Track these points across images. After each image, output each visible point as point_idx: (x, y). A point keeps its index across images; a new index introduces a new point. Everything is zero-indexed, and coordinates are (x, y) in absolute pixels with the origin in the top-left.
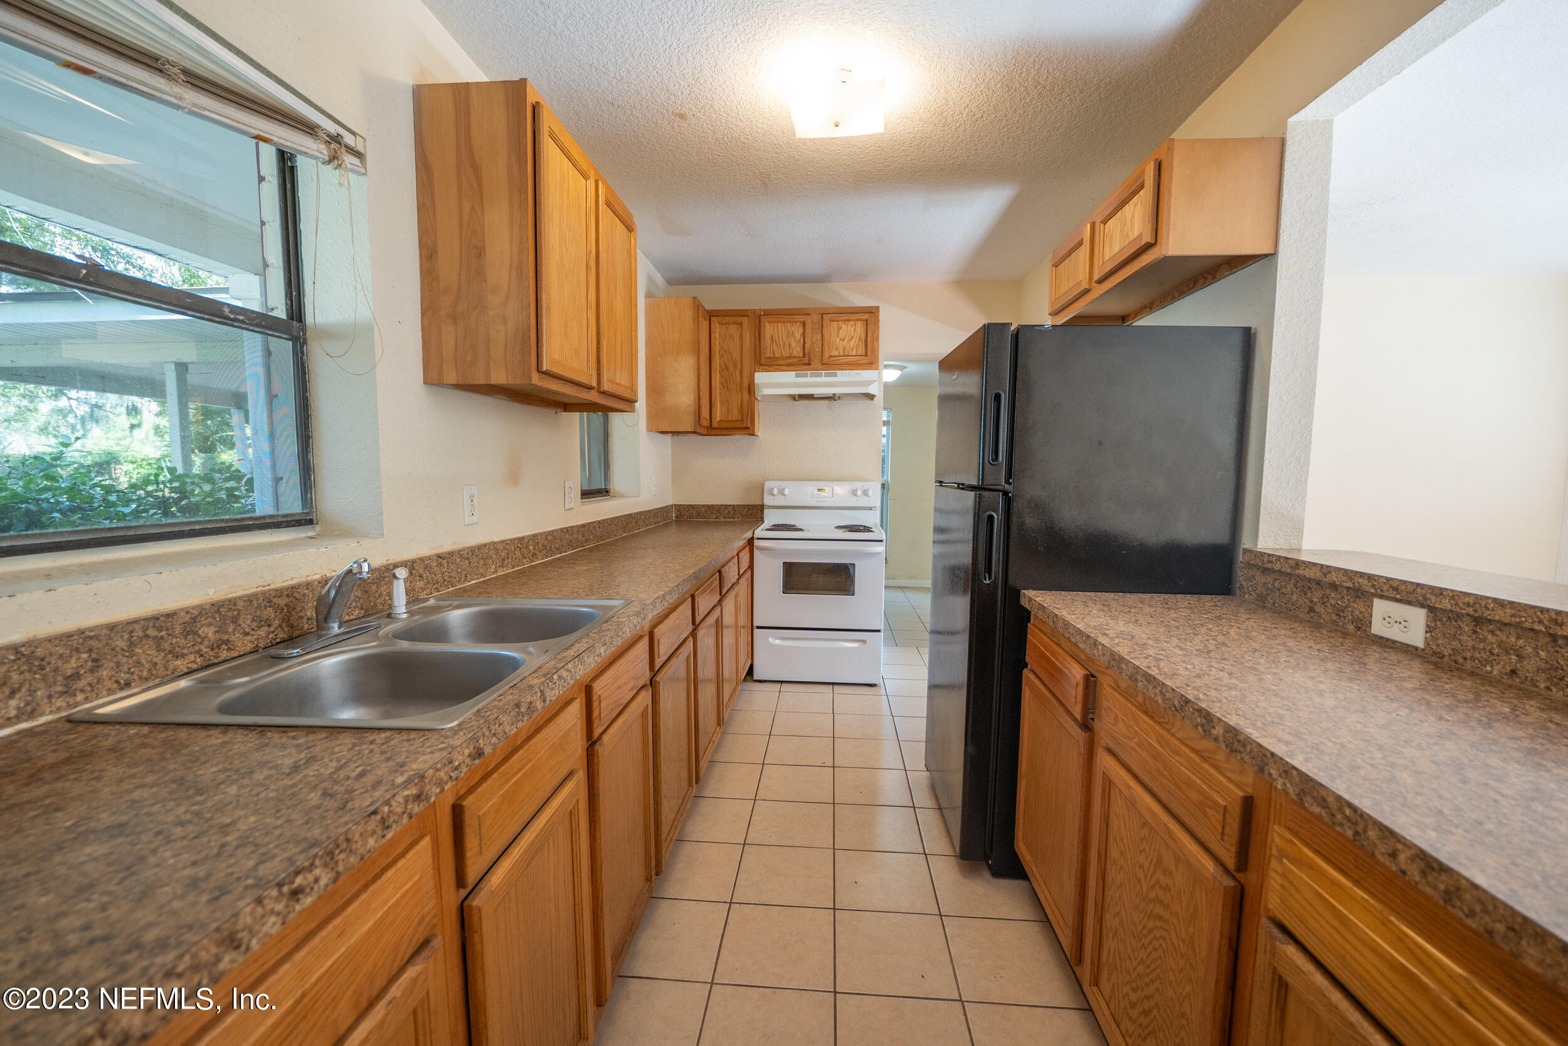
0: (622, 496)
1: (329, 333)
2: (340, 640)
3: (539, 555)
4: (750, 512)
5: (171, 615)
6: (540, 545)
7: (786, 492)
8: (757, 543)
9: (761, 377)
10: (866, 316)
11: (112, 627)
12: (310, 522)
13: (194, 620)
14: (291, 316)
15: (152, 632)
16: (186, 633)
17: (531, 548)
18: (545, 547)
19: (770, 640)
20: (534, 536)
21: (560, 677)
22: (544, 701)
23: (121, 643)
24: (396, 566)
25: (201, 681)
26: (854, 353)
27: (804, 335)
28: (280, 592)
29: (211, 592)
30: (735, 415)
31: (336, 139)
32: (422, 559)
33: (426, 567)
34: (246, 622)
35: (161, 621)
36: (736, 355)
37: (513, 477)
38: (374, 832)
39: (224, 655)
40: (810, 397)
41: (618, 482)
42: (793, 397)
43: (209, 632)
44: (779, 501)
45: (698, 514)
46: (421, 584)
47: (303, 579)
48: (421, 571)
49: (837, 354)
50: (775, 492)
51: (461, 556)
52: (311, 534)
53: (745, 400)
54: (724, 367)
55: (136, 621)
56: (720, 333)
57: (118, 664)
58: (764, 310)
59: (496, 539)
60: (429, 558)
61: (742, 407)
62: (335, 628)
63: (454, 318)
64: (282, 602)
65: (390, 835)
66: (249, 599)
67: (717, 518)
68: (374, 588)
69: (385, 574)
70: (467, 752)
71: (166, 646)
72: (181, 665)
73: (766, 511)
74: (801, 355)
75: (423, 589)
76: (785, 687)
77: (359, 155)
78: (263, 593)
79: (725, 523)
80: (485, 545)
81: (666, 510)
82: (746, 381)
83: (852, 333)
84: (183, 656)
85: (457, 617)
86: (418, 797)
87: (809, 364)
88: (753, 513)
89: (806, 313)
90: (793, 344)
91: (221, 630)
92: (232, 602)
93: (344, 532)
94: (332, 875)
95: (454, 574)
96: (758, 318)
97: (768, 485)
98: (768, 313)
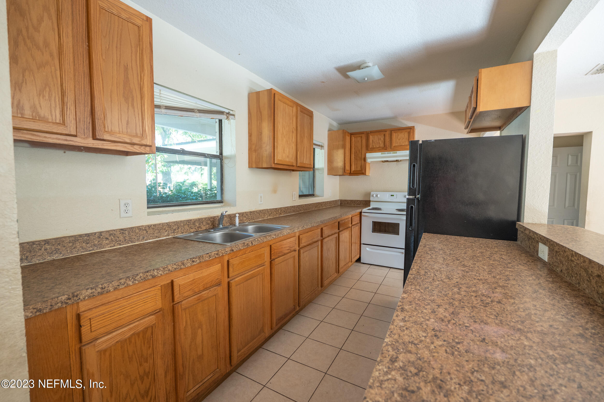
0: (318, 196)
1: (227, 158)
2: (222, 229)
3: (282, 214)
4: (366, 203)
5: (191, 220)
6: (283, 211)
7: (379, 196)
8: (363, 214)
9: (368, 155)
10: (409, 130)
11: (181, 221)
12: (222, 202)
13: (195, 221)
14: (220, 154)
15: (187, 223)
16: (193, 224)
17: (280, 211)
18: (284, 211)
19: (367, 249)
20: (281, 208)
21: (258, 240)
22: (252, 244)
23: (182, 225)
24: (236, 214)
25: (195, 234)
26: (404, 144)
27: (384, 139)
28: (211, 218)
29: (198, 216)
30: (359, 169)
31: (228, 113)
32: (246, 213)
33: (246, 215)
34: (204, 223)
35: (189, 221)
36: (360, 148)
37: (275, 191)
38: (208, 257)
39: (200, 230)
40: (387, 161)
41: (317, 192)
42: (383, 161)
43: (197, 224)
44: (376, 199)
45: (348, 203)
46: (245, 219)
47: (217, 215)
48: (245, 215)
49: (397, 145)
50: (375, 196)
51: (257, 212)
52: (222, 205)
53: (362, 163)
54: (355, 152)
55: (185, 221)
56: (354, 141)
57: (182, 229)
58: (370, 131)
59: (268, 208)
60: (248, 212)
61: (361, 166)
62: (221, 226)
63: (255, 151)
64: (212, 220)
65: (211, 259)
66: (205, 218)
67: (354, 205)
68: (233, 218)
69: (234, 216)
70: (229, 249)
71: (190, 226)
72: (192, 230)
73: (371, 203)
74: (383, 146)
75: (246, 220)
76: (372, 266)
77: (234, 115)
78: (208, 217)
79: (357, 206)
80: (264, 210)
81: (336, 201)
82: (363, 157)
83: (403, 137)
84: (193, 229)
85: (250, 228)
86: (217, 254)
87: (386, 149)
88: (367, 203)
89: (385, 131)
90: (380, 143)
91: (199, 224)
92: (202, 219)
93: (229, 205)
94: (199, 261)
95: (254, 217)
96: (367, 134)
97: (372, 193)
98: (371, 132)
